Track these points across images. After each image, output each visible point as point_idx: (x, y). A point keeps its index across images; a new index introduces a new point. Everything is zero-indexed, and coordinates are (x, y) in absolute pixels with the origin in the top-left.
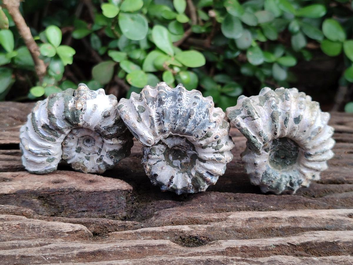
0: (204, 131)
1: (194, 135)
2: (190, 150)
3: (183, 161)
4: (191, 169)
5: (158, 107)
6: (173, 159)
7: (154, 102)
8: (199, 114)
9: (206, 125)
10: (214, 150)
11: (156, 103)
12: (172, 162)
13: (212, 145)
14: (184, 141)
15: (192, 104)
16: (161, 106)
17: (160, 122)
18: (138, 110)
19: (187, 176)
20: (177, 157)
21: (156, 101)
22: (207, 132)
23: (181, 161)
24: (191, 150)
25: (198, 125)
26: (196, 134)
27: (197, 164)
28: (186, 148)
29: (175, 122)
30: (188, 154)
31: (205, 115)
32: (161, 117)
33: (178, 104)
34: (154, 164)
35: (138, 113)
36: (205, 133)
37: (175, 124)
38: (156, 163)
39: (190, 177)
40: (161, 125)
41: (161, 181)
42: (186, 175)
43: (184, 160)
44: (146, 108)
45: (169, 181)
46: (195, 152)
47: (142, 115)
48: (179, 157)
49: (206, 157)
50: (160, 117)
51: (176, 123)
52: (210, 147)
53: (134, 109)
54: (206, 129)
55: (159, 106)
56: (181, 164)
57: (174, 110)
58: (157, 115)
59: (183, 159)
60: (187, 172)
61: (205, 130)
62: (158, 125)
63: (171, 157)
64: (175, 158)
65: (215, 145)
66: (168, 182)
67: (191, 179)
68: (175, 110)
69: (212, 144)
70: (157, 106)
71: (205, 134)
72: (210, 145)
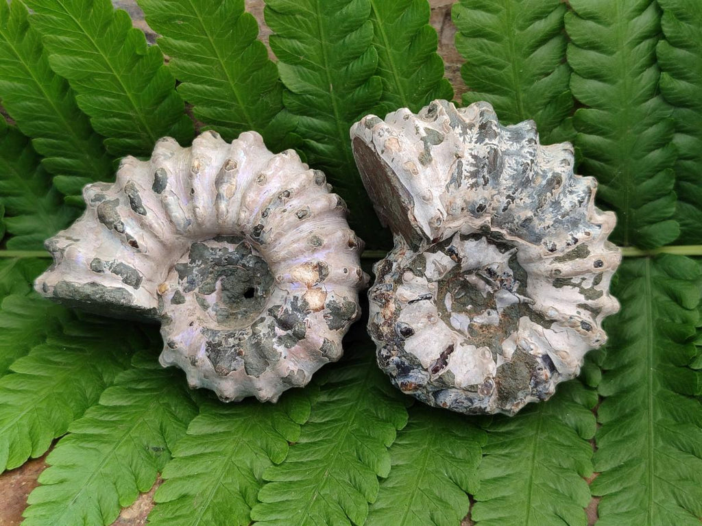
0: (574, 238)
1: (545, 244)
2: (510, 291)
3: (479, 320)
4: (503, 340)
5: (476, 143)
6: (454, 310)
7: (466, 128)
8: (569, 191)
9: (580, 226)
10: (581, 299)
11: (470, 132)
12: (449, 316)
13: (580, 283)
14: (506, 260)
15: (559, 162)
16: (487, 140)
17: (474, 180)
18: (424, 134)
19: (489, 354)
20: (465, 305)
21: (470, 130)
22: (578, 244)
23: (471, 319)
24: (514, 290)
25: (563, 217)
26: (550, 242)
27: (524, 329)
28: (502, 281)
29: (510, 193)
30: (502, 300)
31: (583, 198)
32: (483, 167)
33: (526, 150)
34: (412, 302)
35: (425, 143)
36: (575, 243)
37: (508, 197)
38: (418, 300)
39: (495, 361)
40: (474, 189)
41: (414, 353)
42: (487, 352)
43: (482, 318)
44: (446, 135)
45: (439, 356)
46: (522, 297)
47: (435, 150)
48: (469, 307)
49: (557, 310)
50: (478, 167)
51: (513, 194)
52: (574, 285)
53: (415, 131)
54: (580, 235)
55: (480, 140)
56: (470, 327)
57: (514, 161)
58: (472, 161)
59: (478, 313)
60: (490, 345)
61: (575, 236)
62: (468, 187)
63: (448, 303)
64: (460, 307)
65: (587, 285)
66: (437, 358)
67: (498, 366)
68: (517, 163)
69: (584, 279)
70: (474, 140)
71: (575, 246)
72: (576, 281)
